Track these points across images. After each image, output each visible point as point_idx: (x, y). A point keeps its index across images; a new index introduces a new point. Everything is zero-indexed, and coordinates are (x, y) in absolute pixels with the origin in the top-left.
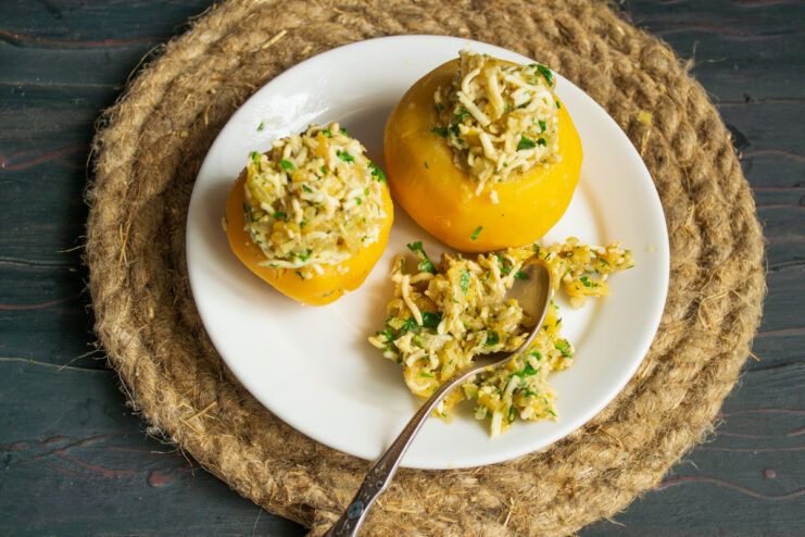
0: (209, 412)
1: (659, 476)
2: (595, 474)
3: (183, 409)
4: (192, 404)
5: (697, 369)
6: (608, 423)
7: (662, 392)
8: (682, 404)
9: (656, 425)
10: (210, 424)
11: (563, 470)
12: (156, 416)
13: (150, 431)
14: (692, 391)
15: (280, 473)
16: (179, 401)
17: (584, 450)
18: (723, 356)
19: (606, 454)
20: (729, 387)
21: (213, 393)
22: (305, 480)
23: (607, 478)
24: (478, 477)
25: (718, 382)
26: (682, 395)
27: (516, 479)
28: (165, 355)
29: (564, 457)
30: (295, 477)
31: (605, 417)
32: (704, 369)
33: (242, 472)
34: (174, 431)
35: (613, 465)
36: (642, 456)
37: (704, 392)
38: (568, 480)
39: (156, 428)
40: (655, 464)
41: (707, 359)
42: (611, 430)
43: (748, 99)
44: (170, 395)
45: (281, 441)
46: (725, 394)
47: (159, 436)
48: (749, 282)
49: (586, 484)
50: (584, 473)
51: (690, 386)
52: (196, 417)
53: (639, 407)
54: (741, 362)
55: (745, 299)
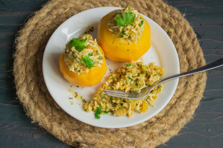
0: (50, 116)
1: (178, 131)
2: (159, 131)
3: (42, 116)
4: (44, 114)
5: (188, 101)
6: (163, 117)
7: (178, 108)
8: (184, 111)
9: (176, 117)
10: (49, 120)
11: (150, 131)
12: (34, 118)
13: (32, 122)
14: (186, 107)
15: (70, 133)
16: (41, 113)
17: (156, 125)
18: (195, 97)
19: (162, 126)
20: (197, 106)
21: (50, 111)
22: (77, 135)
23: (163, 132)
24: (126, 133)
25: (194, 104)
26: (184, 109)
27: (137, 133)
28: (37, 101)
29: (151, 127)
30: (74, 134)
31: (162, 115)
32: (190, 101)
33: (59, 133)
34: (39, 122)
35: (164, 129)
36: (173, 126)
37: (190, 108)
38: (152, 133)
39: (34, 121)
40: (176, 128)
41: (190, 98)
42: (163, 119)
43: (201, 25)
44: (38, 112)
45: (70, 124)
46: (196, 108)
47: (35, 123)
48: (202, 76)
49: (157, 134)
50: (156, 131)
51: (186, 106)
52: (45, 118)
53: (171, 112)
54: (200, 99)
55: (201, 81)
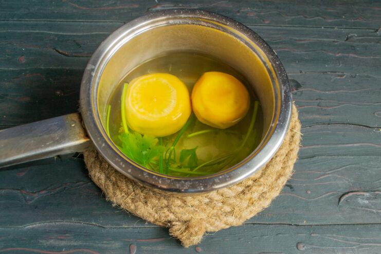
0: (132, 196)
1: (279, 192)
2: (259, 195)
3: (123, 196)
4: (126, 194)
5: (284, 156)
6: (260, 178)
7: (275, 166)
8: (282, 168)
9: (275, 177)
10: (133, 200)
11: (248, 196)
12: (115, 201)
13: (114, 205)
14: (284, 163)
15: (159, 212)
16: (121, 194)
17: (254, 188)
18: (291, 150)
19: (261, 188)
20: (295, 160)
21: (132, 190)
22: (167, 213)
23: (263, 195)
24: (222, 202)
25: (292, 159)
26: (281, 165)
27: (235, 201)
28: (114, 180)
29: (248, 191)
30: (164, 212)
31: (258, 175)
32: (286, 155)
33: (146, 214)
34: (121, 204)
35: (264, 191)
36: (272, 187)
37: (288, 163)
38: (251, 199)
39: (115, 204)
40: (277, 189)
41: (287, 152)
42: (262, 180)
43: (301, 72)
44: (118, 193)
45: (157, 201)
46: (294, 162)
47: (116, 206)
48: (295, 126)
49: (257, 199)
50: (255, 196)
51: (283, 161)
52: (128, 198)
53: (269, 171)
54: (297, 151)
55: (295, 131)
